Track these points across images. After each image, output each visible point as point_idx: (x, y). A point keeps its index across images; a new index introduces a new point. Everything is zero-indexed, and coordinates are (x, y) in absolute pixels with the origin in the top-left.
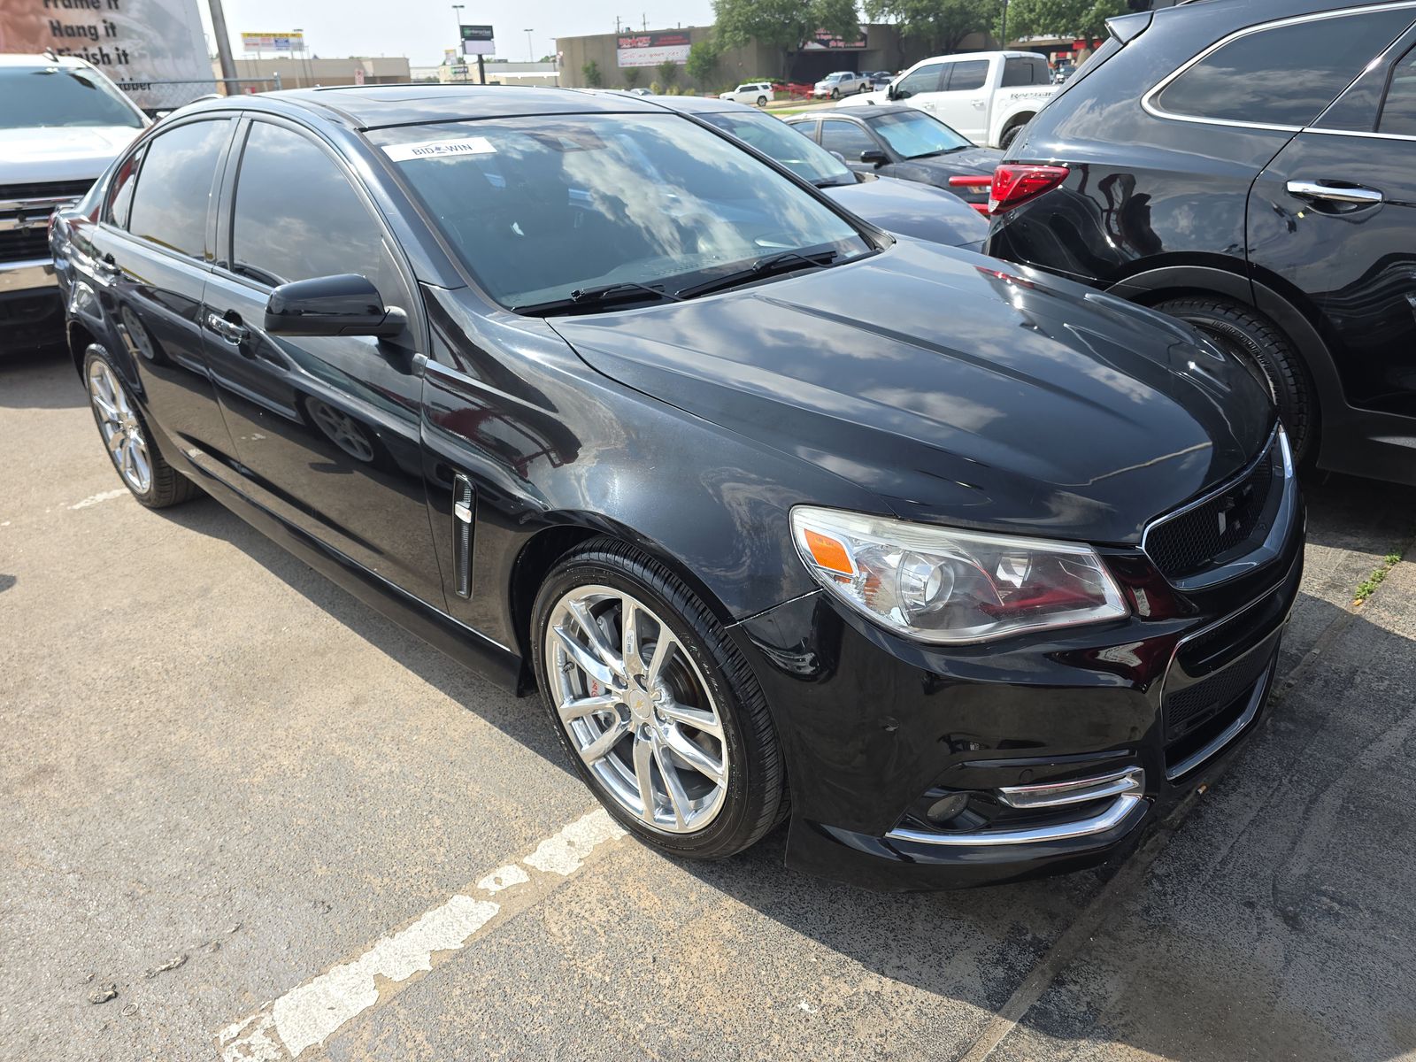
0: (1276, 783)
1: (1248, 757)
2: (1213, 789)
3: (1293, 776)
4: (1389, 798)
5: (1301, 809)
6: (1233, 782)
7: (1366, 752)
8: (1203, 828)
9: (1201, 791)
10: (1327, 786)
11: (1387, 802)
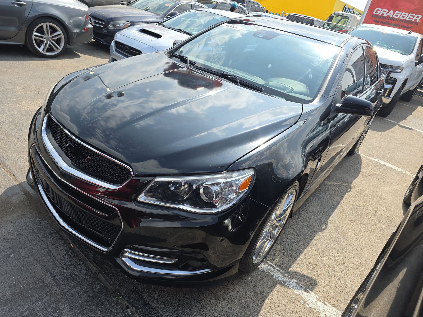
0: (65, 268)
1: (83, 266)
2: (71, 248)
3: (67, 275)
4: (39, 300)
5: (50, 268)
6: (72, 256)
7: (69, 310)
8: (54, 238)
9: (71, 245)
10: (56, 283)
11: (38, 298)
